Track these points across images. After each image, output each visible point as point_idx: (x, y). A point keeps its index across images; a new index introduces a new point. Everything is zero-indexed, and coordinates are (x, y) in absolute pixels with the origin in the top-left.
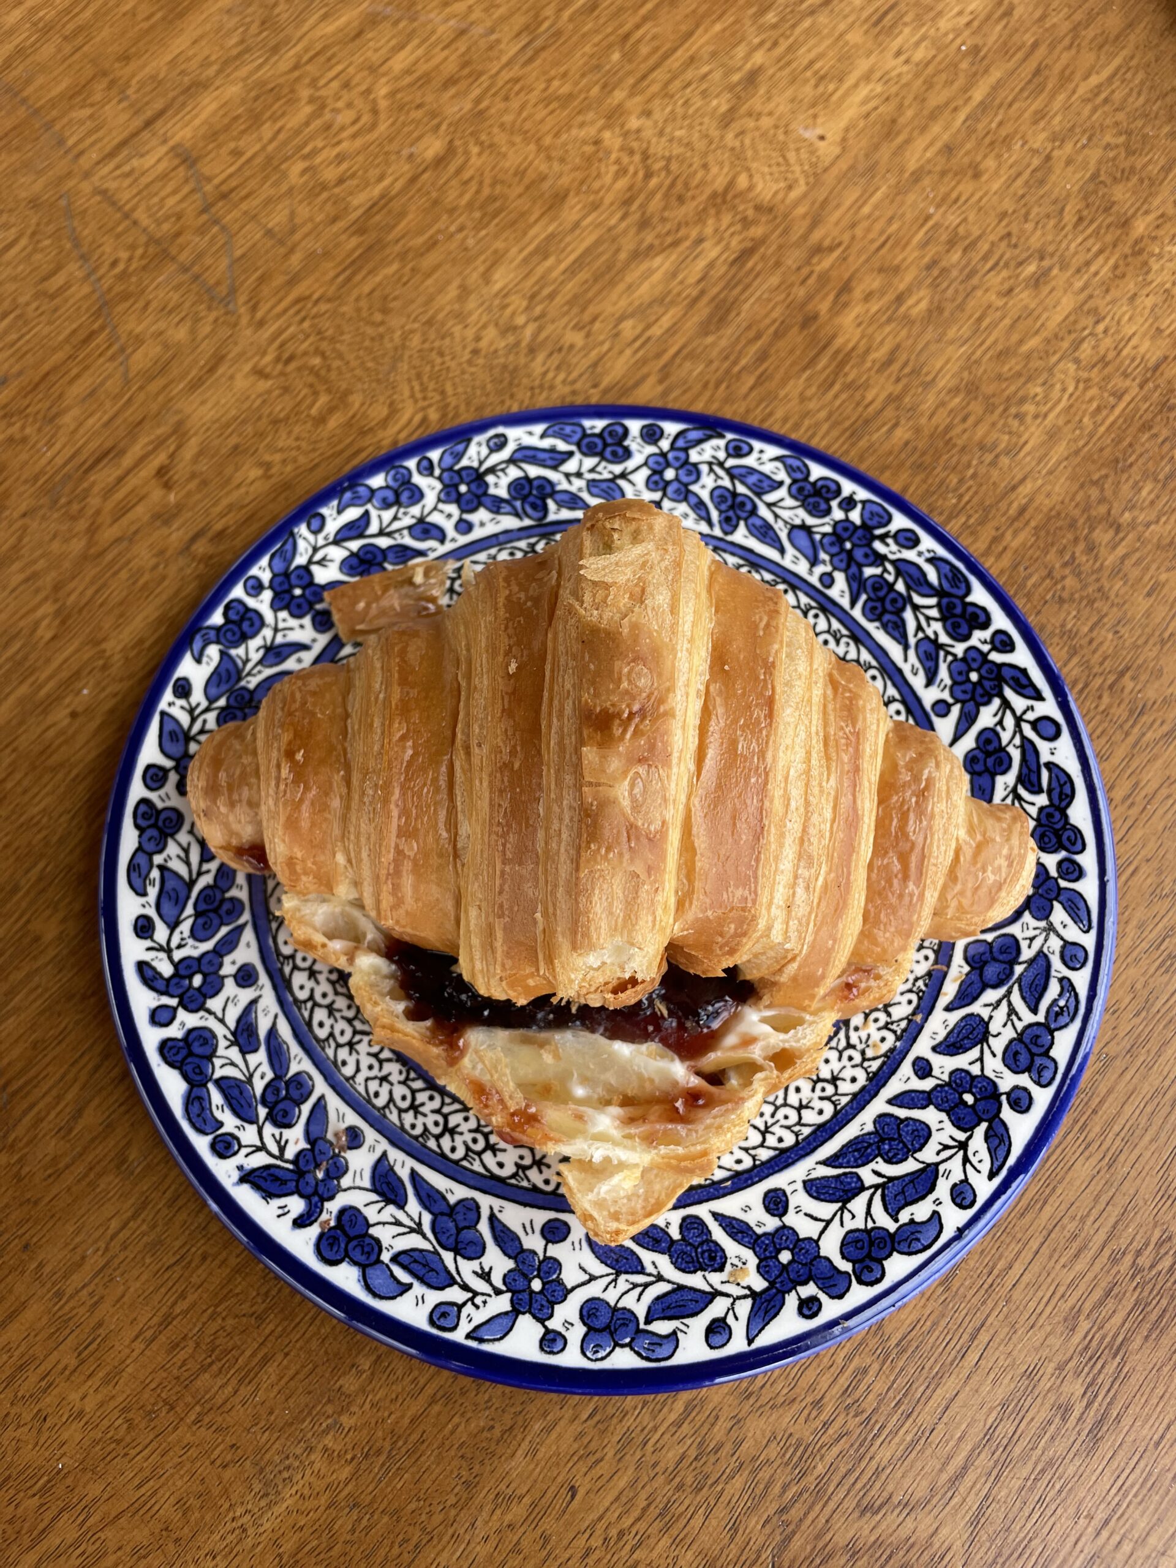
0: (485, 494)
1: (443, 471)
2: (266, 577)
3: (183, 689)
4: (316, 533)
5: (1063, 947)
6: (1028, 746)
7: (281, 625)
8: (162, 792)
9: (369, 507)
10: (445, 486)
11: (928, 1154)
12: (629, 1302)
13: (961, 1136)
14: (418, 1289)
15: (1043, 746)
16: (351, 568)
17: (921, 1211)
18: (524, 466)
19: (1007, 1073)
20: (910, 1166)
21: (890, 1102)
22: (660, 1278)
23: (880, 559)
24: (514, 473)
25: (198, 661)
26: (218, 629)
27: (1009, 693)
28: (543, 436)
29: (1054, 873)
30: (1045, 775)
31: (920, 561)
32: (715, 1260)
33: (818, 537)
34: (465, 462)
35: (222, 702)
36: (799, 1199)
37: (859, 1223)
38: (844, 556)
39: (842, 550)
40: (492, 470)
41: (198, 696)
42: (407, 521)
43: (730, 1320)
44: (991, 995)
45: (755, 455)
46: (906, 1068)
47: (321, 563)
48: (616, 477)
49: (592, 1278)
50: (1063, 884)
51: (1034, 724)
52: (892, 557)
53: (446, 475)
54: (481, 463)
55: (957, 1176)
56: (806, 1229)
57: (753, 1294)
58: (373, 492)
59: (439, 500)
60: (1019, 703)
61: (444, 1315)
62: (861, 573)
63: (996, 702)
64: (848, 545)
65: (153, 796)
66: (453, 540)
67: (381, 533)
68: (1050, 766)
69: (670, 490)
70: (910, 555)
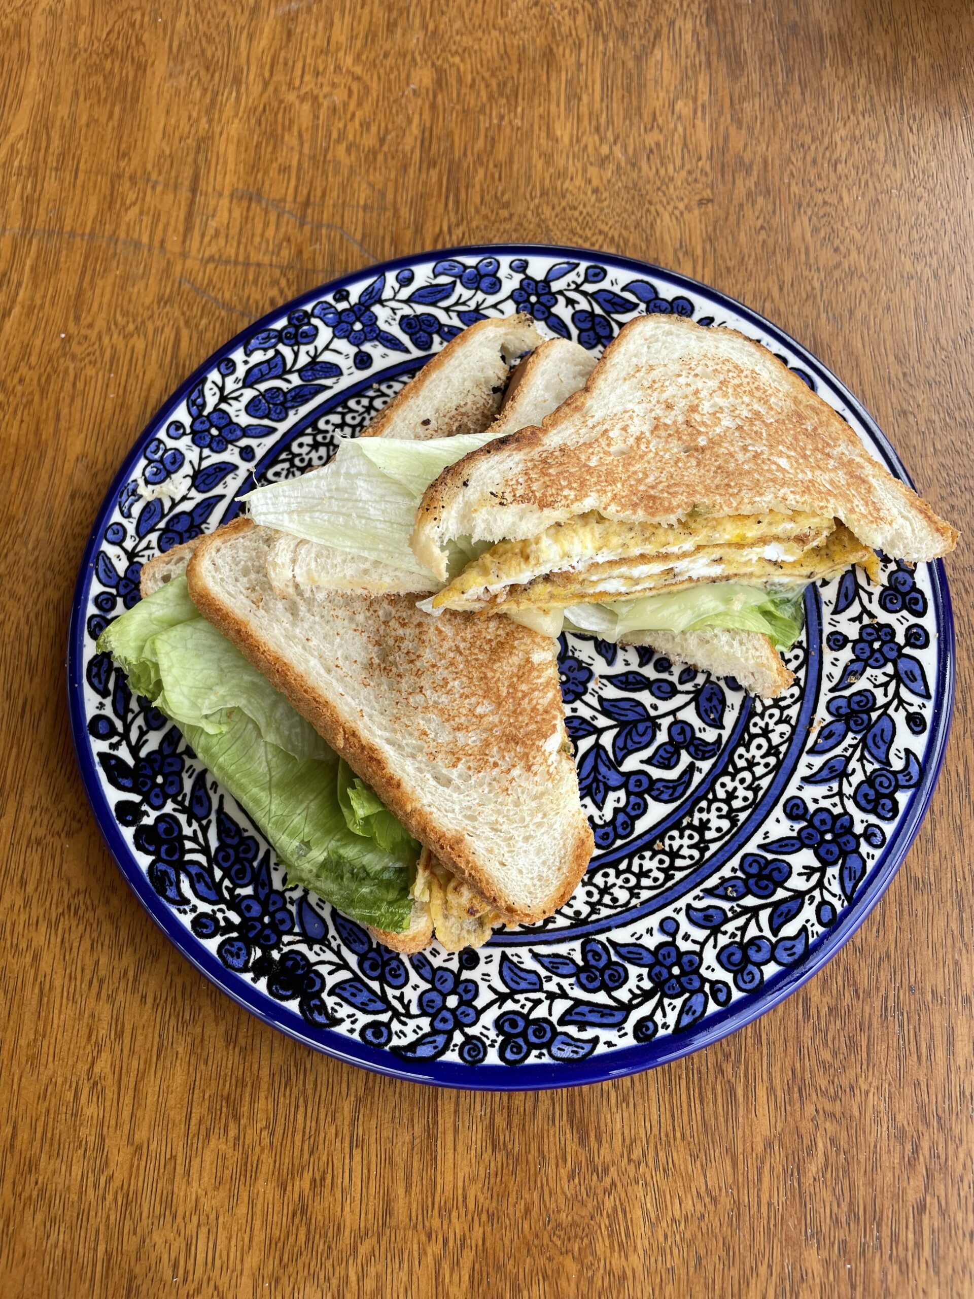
0: (651, 967)
1: (701, 990)
2: (864, 848)
3: (915, 722)
4: (824, 902)
5: (123, 539)
6: (121, 712)
7: (836, 799)
8: (906, 624)
9: (774, 940)
10: (696, 971)
11: (249, 394)
12: (467, 294)
13: (223, 406)
14: (616, 289)
15: (108, 711)
16: (779, 870)
17: (258, 357)
18: (612, 1003)
19: (183, 449)
20: (263, 387)
21: (274, 430)
22: (447, 310)
23: (234, 904)
24: (623, 994)
25: (908, 751)
26: (898, 787)
27: (131, 762)
28: (595, 1041)
29: (120, 600)
30: (111, 686)
31: (194, 901)
32: (407, 323)
33: (297, 929)
34: (678, 1002)
35: (874, 715)
36: (345, 364)
37: (303, 349)
38: (272, 909)
39: (272, 916)
40: (646, 996)
41: (899, 717)
42: (730, 927)
43: (397, 286)
44: (187, 506)
45: (358, 1026)
46: (260, 453)
47: (809, 871)
48: (510, 996)
49: (495, 306)
50: (114, 591)
51: (113, 732)
52: (223, 906)
53: (696, 984)
54: (660, 1004)
55: (230, 380)
56: (341, 344)
57: (381, 302)
58: (773, 958)
59: (700, 954)
60: (123, 753)
61: (596, 275)
62: (255, 890)
63: (143, 754)
64: (266, 920)
65: (913, 620)
66: (678, 911)
67: (754, 912)
68: (104, 693)
69: (450, 985)
70: (204, 908)
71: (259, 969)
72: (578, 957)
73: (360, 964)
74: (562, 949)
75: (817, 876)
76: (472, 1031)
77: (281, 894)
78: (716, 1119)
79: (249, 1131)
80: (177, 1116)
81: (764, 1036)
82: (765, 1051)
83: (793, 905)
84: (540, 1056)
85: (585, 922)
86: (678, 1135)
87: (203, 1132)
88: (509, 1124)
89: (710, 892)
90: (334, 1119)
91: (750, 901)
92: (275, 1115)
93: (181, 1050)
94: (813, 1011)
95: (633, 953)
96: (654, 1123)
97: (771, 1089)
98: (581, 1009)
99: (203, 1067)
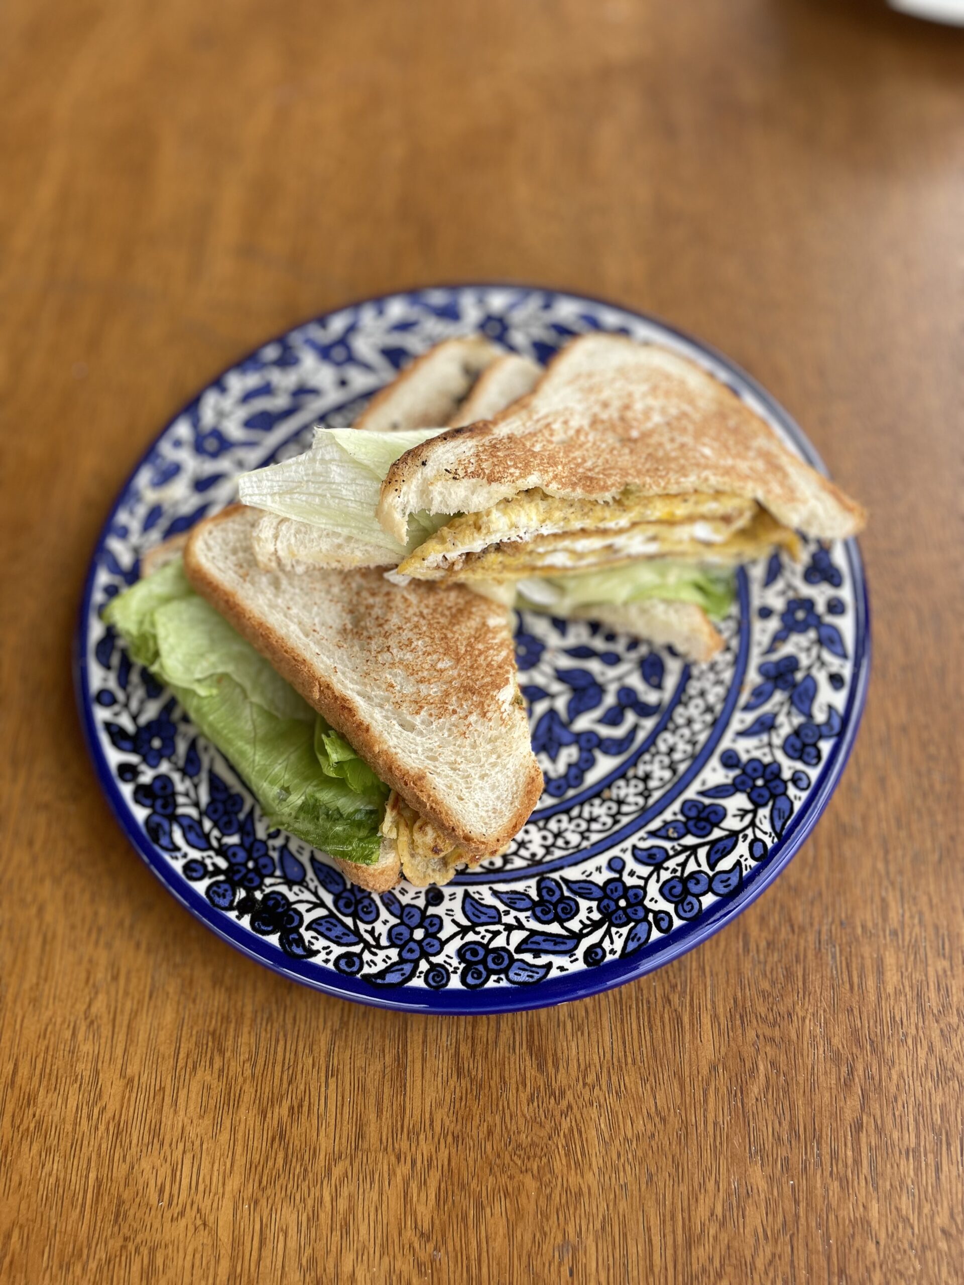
0: (599, 900)
1: (645, 919)
3: (836, 680)
7: (767, 750)
8: (826, 596)
9: (711, 873)
10: (641, 903)
16: (715, 812)
18: (564, 933)
19: (183, 459)
21: (264, 442)
23: (222, 851)
24: (574, 925)
25: (831, 708)
26: (821, 737)
27: (131, 729)
28: (549, 966)
30: (115, 661)
31: (185, 848)
33: (278, 873)
34: (625, 931)
40: (596, 925)
42: (671, 864)
47: (744, 813)
48: (472, 928)
51: (115, 702)
66: (624, 851)
67: (693, 849)
68: (107, 667)
69: (416, 919)
70: (194, 854)
71: (243, 908)
72: (533, 893)
73: (335, 903)
74: (519, 886)
75: (749, 817)
76: (437, 960)
77: (264, 843)
78: (665, 1045)
79: (233, 1064)
80: (167, 1050)
81: (707, 969)
82: (709, 983)
83: (729, 843)
84: (498, 981)
85: (540, 862)
86: (630, 1060)
87: (190, 1065)
88: (473, 1052)
89: (653, 834)
90: (311, 1050)
91: (690, 840)
92: (257, 1048)
93: (171, 990)
94: (752, 946)
95: (584, 889)
96: (607, 1049)
97: (715, 1017)
98: (537, 938)
99: (191, 1006)
